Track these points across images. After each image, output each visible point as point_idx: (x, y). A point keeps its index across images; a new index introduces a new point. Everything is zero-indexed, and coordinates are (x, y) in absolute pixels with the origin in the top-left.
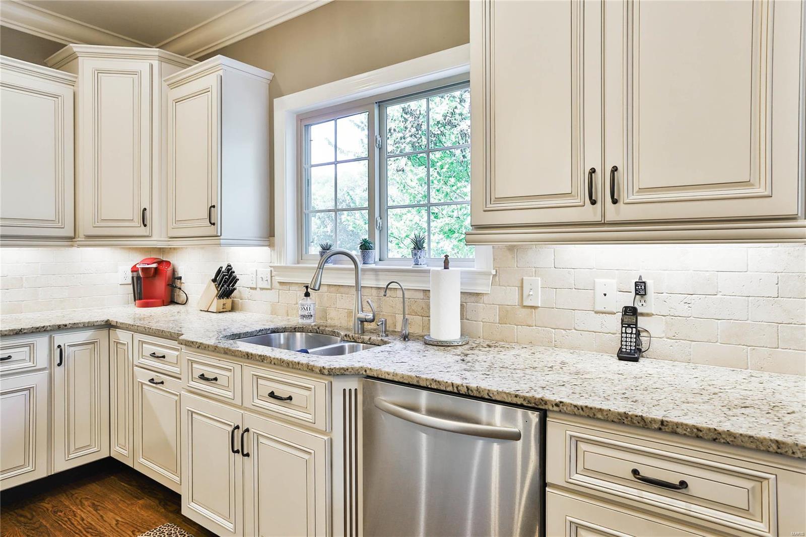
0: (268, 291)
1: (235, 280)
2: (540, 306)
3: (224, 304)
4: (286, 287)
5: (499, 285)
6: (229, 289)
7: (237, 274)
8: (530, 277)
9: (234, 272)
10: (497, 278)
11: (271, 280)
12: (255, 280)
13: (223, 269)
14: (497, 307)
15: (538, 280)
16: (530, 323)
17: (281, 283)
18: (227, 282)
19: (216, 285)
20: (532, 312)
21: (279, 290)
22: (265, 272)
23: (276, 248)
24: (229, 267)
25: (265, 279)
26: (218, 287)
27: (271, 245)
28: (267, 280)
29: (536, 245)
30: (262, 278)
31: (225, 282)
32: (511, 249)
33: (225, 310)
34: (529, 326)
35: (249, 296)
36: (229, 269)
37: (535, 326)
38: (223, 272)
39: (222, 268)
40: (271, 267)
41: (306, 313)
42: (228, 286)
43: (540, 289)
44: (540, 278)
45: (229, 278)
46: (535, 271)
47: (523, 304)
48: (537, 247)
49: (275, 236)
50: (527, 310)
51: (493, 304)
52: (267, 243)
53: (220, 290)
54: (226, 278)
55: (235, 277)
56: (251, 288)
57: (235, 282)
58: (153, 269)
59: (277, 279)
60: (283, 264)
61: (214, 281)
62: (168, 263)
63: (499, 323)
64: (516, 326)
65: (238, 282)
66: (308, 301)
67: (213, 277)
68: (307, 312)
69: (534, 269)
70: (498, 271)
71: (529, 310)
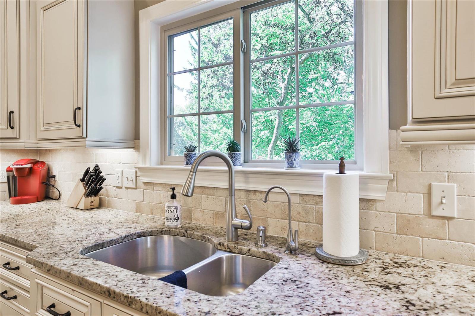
0: (133, 190)
1: (102, 180)
2: (456, 217)
3: (92, 202)
4: (150, 187)
5: (397, 191)
6: (96, 188)
7: (104, 174)
8: (441, 182)
9: (101, 172)
10: (395, 183)
11: (136, 180)
12: (121, 180)
13: (91, 170)
14: (394, 215)
15: (454, 186)
16: (442, 236)
17: (145, 183)
18: (95, 181)
19: (84, 184)
20: (444, 224)
21: (144, 189)
22: (130, 172)
23: (140, 150)
24: (96, 168)
25: (130, 179)
26: (86, 186)
27: (136, 148)
28: (132, 180)
29: (449, 144)
30: (128, 178)
31: (92, 182)
32: (414, 149)
33: (92, 207)
34: (441, 239)
35: (115, 194)
36: (97, 170)
37: (449, 239)
38: (91, 173)
39: (90, 168)
40: (136, 168)
41: (173, 216)
42: (96, 185)
43: (456, 197)
44: (456, 184)
45: (97, 178)
46: (448, 176)
47: (431, 214)
48: (450, 148)
49: (140, 139)
50: (436, 220)
51: (389, 212)
52: (132, 145)
53: (88, 189)
54: (93, 178)
55: (102, 177)
56: (117, 187)
57: (103, 182)
58: (27, 169)
59: (142, 179)
60: (147, 165)
61: (82, 180)
62: (43, 163)
63: (397, 233)
64: (421, 239)
65: (105, 181)
66: (175, 203)
67: (81, 177)
68: (174, 214)
69: (446, 174)
70: (396, 175)
71: (440, 221)
